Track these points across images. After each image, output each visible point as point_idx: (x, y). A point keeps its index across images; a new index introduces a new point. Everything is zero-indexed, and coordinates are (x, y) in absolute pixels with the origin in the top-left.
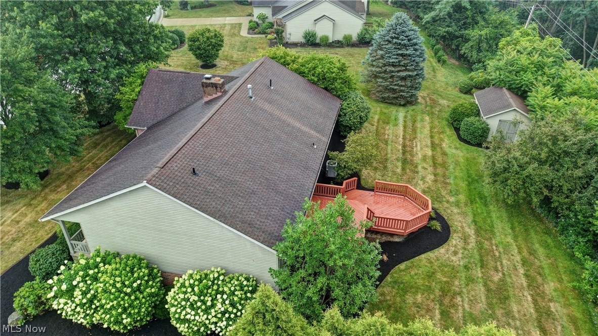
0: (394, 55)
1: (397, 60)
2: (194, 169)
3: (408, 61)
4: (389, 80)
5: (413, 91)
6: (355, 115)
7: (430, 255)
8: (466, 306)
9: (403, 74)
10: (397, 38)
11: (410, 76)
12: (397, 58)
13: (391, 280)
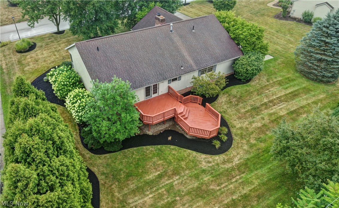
0: (317, 40)
1: (318, 45)
2: (98, 47)
3: (329, 48)
4: (308, 57)
5: (325, 73)
6: (243, 66)
7: (194, 153)
8: (176, 182)
9: (319, 56)
10: (327, 28)
11: (327, 60)
12: (320, 43)
13: (159, 148)
